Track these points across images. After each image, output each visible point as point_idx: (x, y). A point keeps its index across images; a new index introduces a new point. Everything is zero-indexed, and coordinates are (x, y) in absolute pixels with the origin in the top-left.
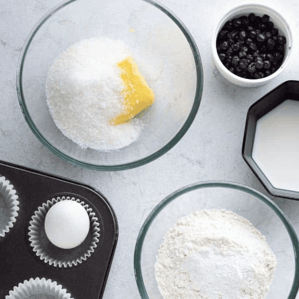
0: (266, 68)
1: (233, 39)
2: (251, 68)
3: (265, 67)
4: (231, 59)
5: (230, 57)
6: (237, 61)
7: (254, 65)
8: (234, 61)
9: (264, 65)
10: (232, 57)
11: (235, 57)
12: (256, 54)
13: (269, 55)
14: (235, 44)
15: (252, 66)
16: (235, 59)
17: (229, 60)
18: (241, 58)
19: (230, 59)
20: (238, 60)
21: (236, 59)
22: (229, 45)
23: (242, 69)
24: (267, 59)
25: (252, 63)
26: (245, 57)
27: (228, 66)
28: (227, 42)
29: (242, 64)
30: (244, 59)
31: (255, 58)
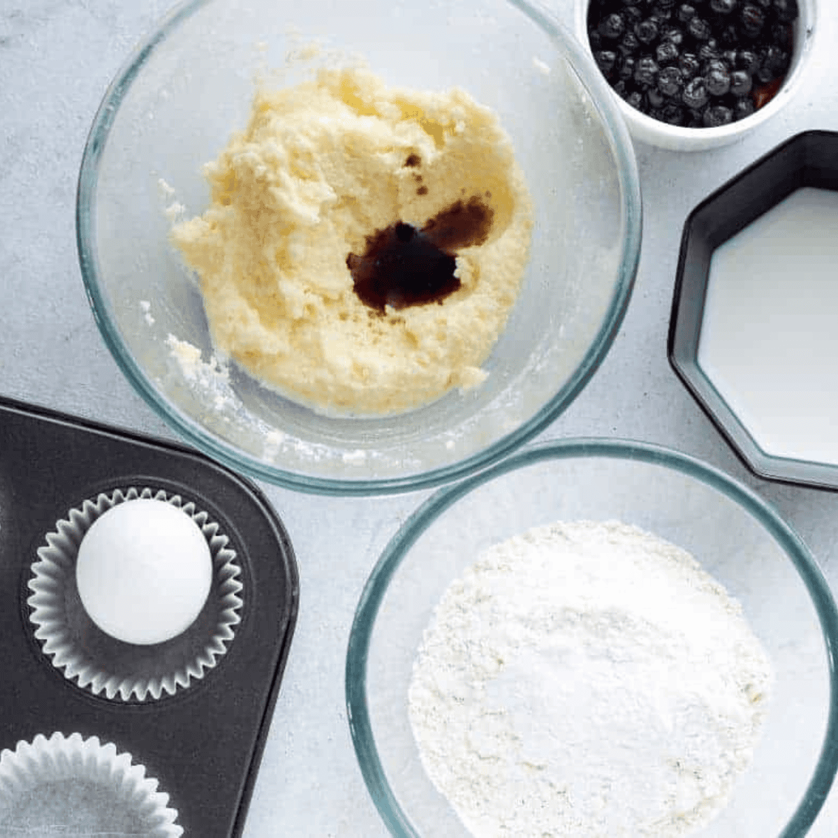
0: (738, 94)
1: (637, 6)
2: (693, 95)
3: (735, 90)
4: (634, 68)
5: (630, 61)
6: (650, 72)
7: (700, 84)
8: (642, 72)
9: (731, 85)
10: (636, 61)
11: (645, 61)
12: (706, 51)
13: (747, 55)
14: (643, 21)
15: (695, 89)
16: (644, 66)
17: (627, 70)
18: (663, 65)
19: (629, 66)
20: (653, 69)
21: (647, 66)
22: (627, 25)
23: (666, 97)
24: (741, 64)
25: (697, 80)
26: (674, 61)
27: (623, 86)
28: (620, 16)
29: (665, 81)
30: (673, 66)
31: (704, 62)
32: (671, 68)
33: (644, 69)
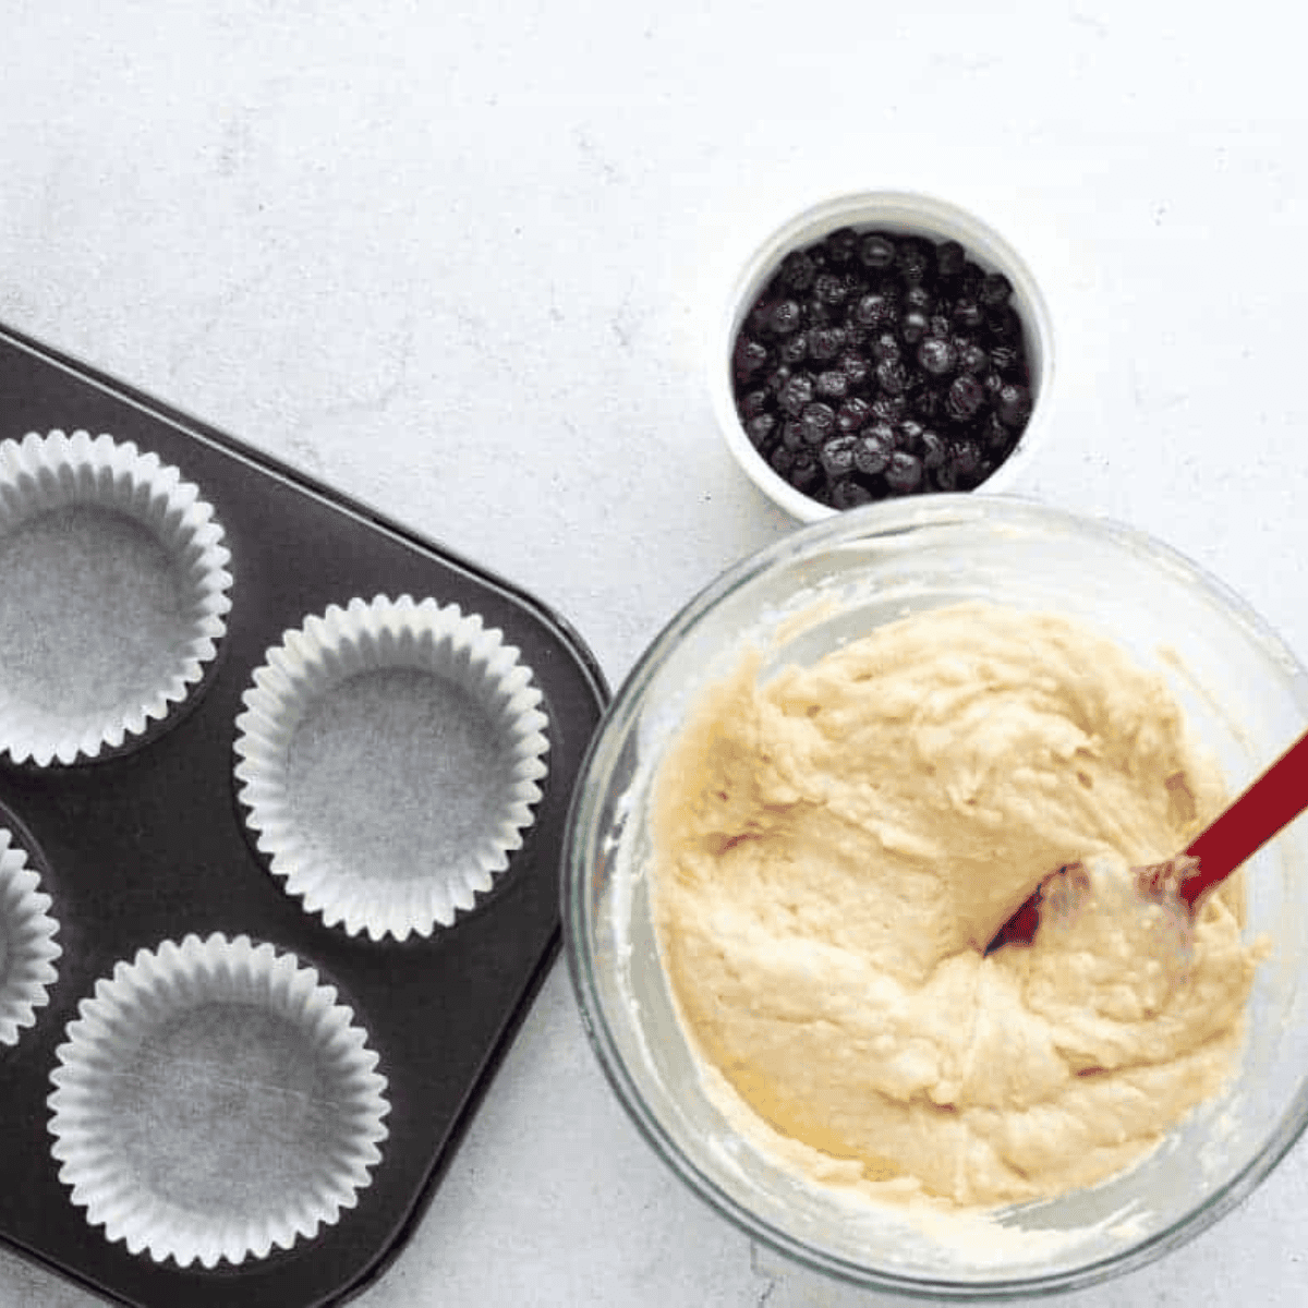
0: (893, 485)
1: (827, 306)
2: (836, 455)
3: (889, 476)
4: (784, 381)
5: (784, 371)
6: (798, 398)
7: (849, 447)
8: (788, 393)
9: (889, 466)
10: (791, 376)
11: (799, 381)
12: (880, 409)
13: (929, 438)
14: (823, 329)
15: (842, 448)
16: (795, 386)
17: (776, 383)
18: (819, 397)
19: (780, 377)
20: (805, 397)
21: (800, 389)
22: (803, 323)
23: (803, 440)
24: (918, 448)
25: (850, 438)
26: (835, 402)
27: (760, 400)
28: (800, 307)
29: (810, 420)
30: (829, 405)
31: (871, 420)
32: (825, 407)
33: (792, 390)
